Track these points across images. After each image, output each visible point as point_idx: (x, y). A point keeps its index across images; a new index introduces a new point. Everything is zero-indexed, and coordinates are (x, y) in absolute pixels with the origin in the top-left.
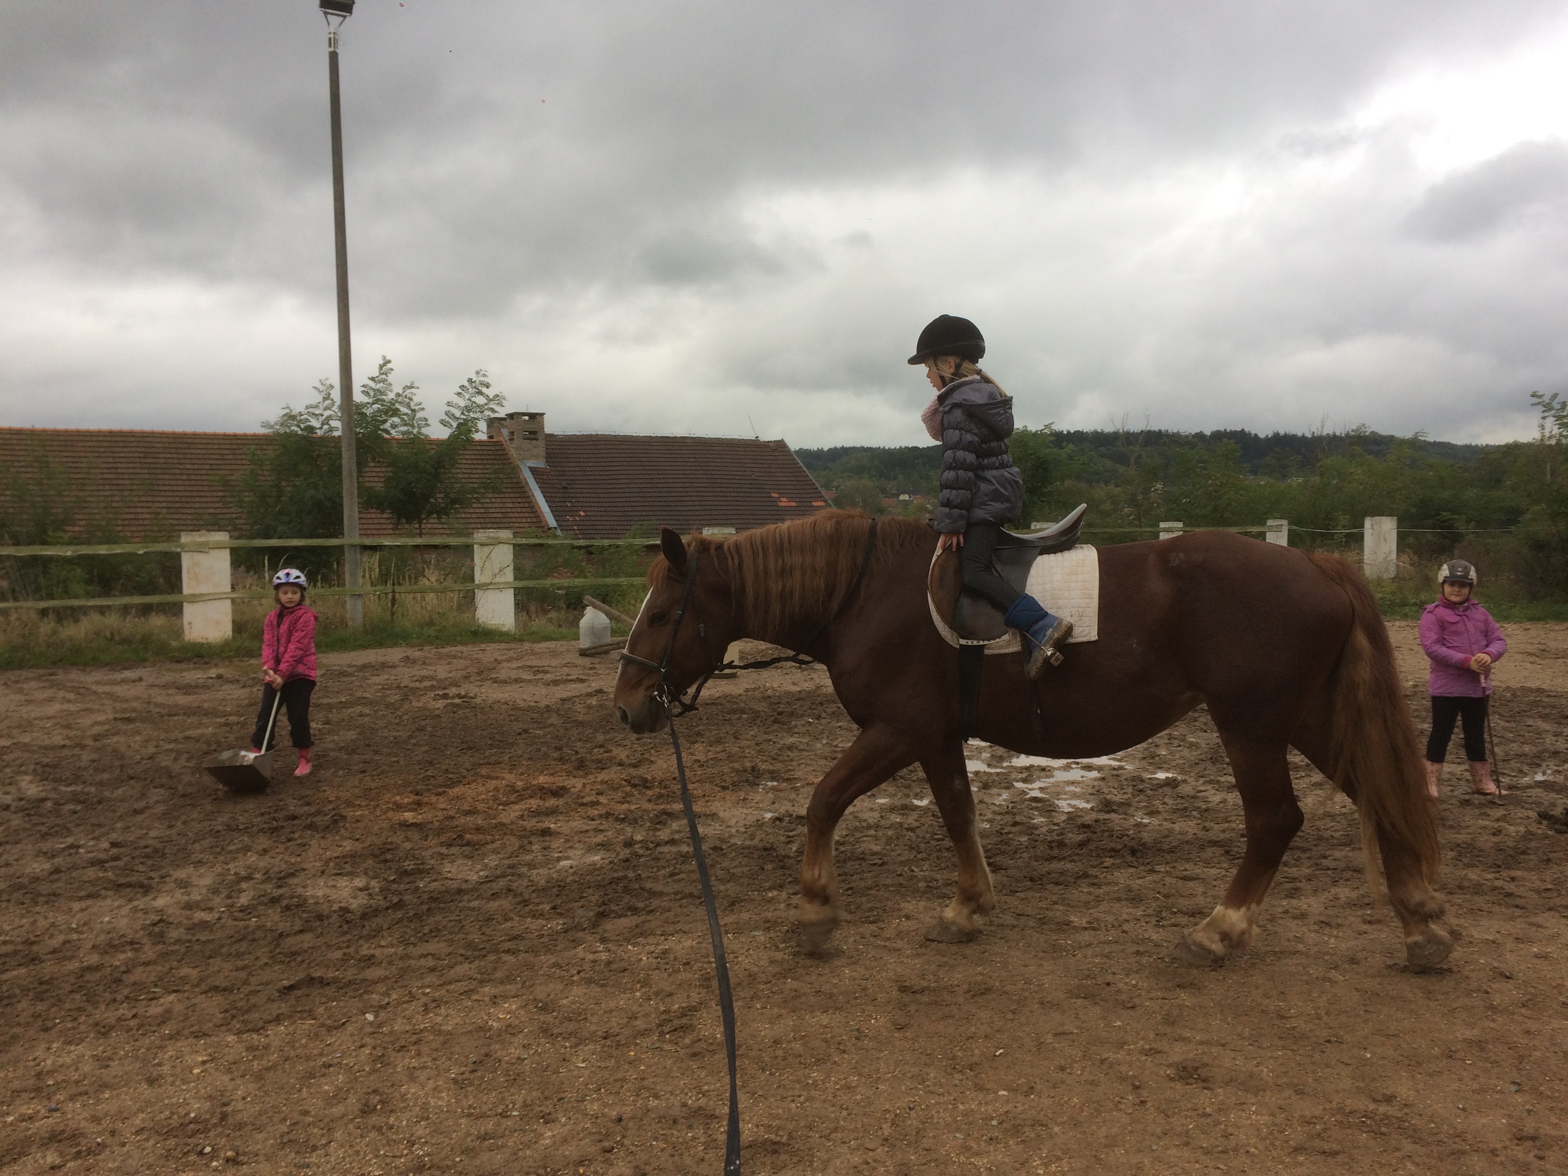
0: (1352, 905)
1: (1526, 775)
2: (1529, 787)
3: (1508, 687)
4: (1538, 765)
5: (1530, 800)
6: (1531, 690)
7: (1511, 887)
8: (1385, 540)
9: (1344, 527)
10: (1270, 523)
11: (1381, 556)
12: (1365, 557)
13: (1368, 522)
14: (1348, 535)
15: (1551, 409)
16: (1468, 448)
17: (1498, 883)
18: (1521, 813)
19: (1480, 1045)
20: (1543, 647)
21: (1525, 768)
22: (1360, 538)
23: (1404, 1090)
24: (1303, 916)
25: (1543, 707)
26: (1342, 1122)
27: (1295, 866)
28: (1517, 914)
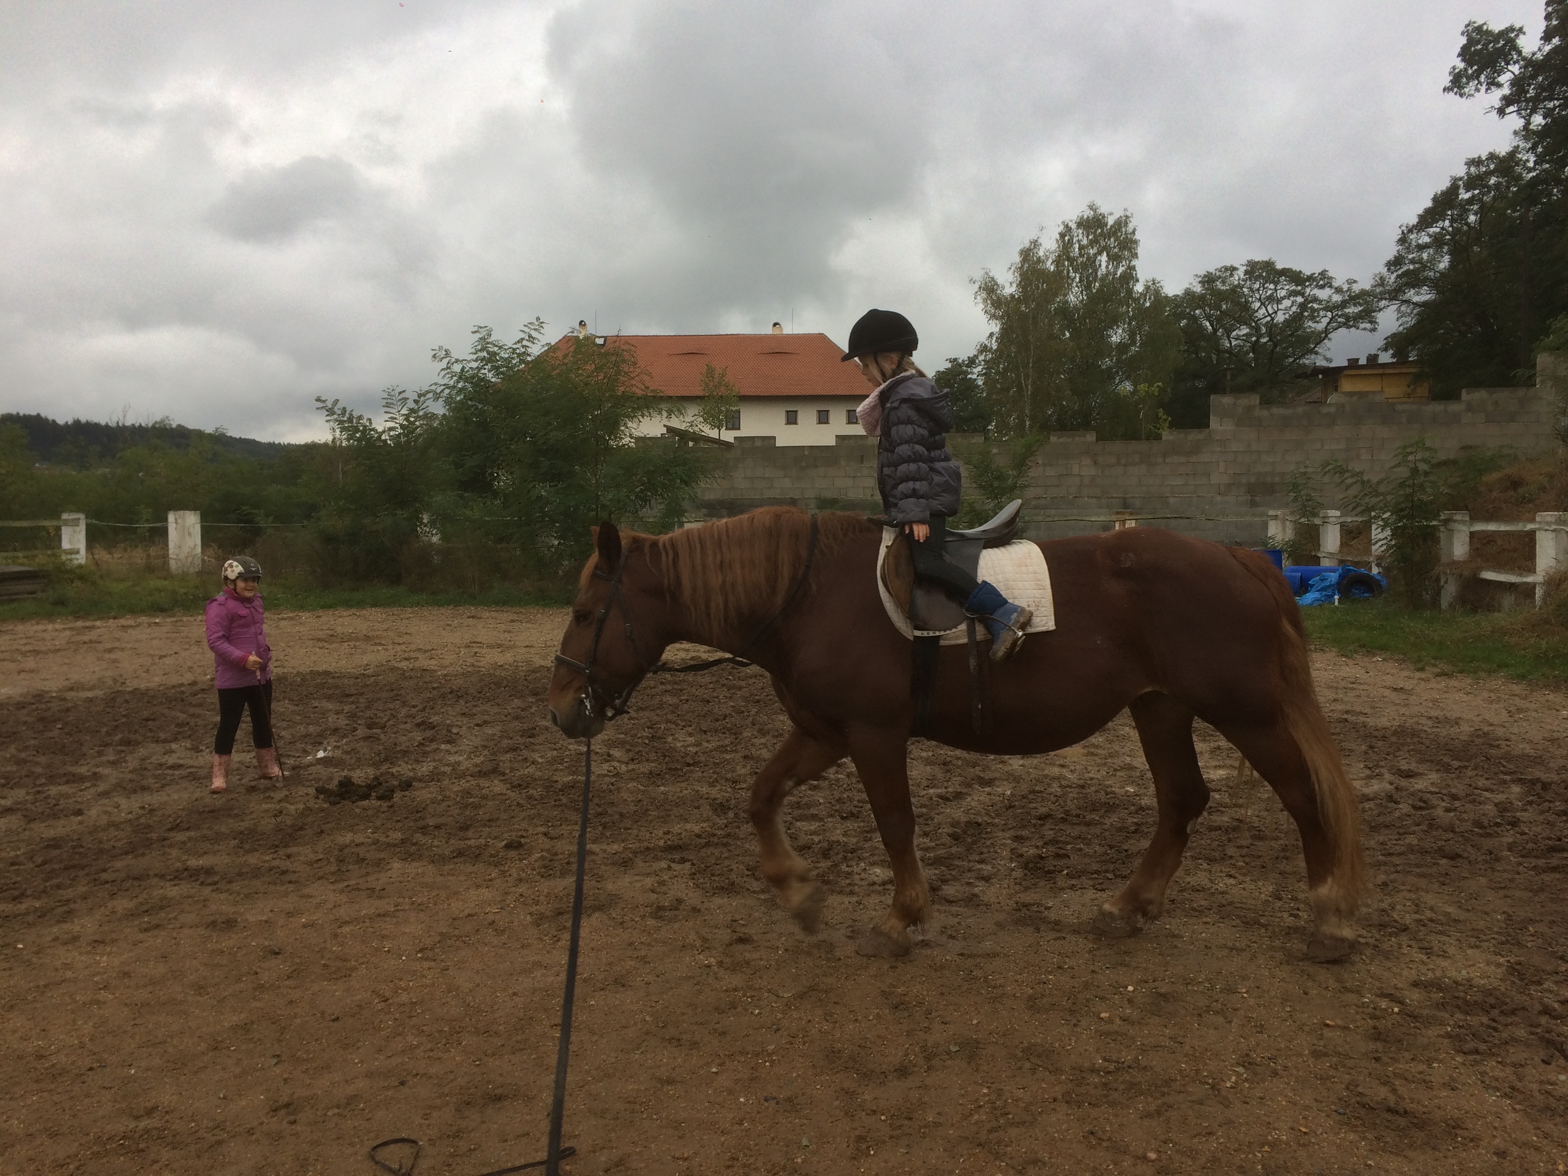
0: (131, 915)
1: (308, 754)
2: (311, 765)
3: (298, 672)
4: (321, 743)
5: (311, 777)
6: (319, 673)
7: (287, 865)
8: (190, 534)
9: (147, 521)
10: (65, 516)
11: (186, 549)
12: (170, 552)
13: (171, 517)
14: (151, 529)
15: (333, 413)
16: (272, 446)
17: (276, 863)
18: (302, 791)
19: (245, 1028)
20: (331, 633)
21: (309, 748)
22: (163, 533)
23: (166, 1097)
24: (75, 939)
25: (328, 688)
26: (98, 1152)
27: (71, 886)
28: (290, 890)
